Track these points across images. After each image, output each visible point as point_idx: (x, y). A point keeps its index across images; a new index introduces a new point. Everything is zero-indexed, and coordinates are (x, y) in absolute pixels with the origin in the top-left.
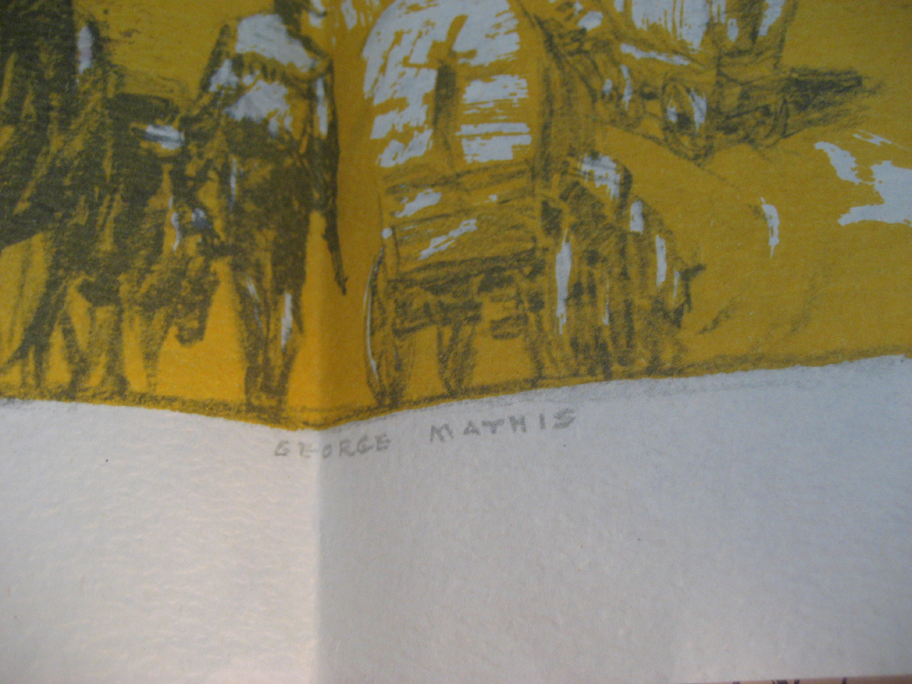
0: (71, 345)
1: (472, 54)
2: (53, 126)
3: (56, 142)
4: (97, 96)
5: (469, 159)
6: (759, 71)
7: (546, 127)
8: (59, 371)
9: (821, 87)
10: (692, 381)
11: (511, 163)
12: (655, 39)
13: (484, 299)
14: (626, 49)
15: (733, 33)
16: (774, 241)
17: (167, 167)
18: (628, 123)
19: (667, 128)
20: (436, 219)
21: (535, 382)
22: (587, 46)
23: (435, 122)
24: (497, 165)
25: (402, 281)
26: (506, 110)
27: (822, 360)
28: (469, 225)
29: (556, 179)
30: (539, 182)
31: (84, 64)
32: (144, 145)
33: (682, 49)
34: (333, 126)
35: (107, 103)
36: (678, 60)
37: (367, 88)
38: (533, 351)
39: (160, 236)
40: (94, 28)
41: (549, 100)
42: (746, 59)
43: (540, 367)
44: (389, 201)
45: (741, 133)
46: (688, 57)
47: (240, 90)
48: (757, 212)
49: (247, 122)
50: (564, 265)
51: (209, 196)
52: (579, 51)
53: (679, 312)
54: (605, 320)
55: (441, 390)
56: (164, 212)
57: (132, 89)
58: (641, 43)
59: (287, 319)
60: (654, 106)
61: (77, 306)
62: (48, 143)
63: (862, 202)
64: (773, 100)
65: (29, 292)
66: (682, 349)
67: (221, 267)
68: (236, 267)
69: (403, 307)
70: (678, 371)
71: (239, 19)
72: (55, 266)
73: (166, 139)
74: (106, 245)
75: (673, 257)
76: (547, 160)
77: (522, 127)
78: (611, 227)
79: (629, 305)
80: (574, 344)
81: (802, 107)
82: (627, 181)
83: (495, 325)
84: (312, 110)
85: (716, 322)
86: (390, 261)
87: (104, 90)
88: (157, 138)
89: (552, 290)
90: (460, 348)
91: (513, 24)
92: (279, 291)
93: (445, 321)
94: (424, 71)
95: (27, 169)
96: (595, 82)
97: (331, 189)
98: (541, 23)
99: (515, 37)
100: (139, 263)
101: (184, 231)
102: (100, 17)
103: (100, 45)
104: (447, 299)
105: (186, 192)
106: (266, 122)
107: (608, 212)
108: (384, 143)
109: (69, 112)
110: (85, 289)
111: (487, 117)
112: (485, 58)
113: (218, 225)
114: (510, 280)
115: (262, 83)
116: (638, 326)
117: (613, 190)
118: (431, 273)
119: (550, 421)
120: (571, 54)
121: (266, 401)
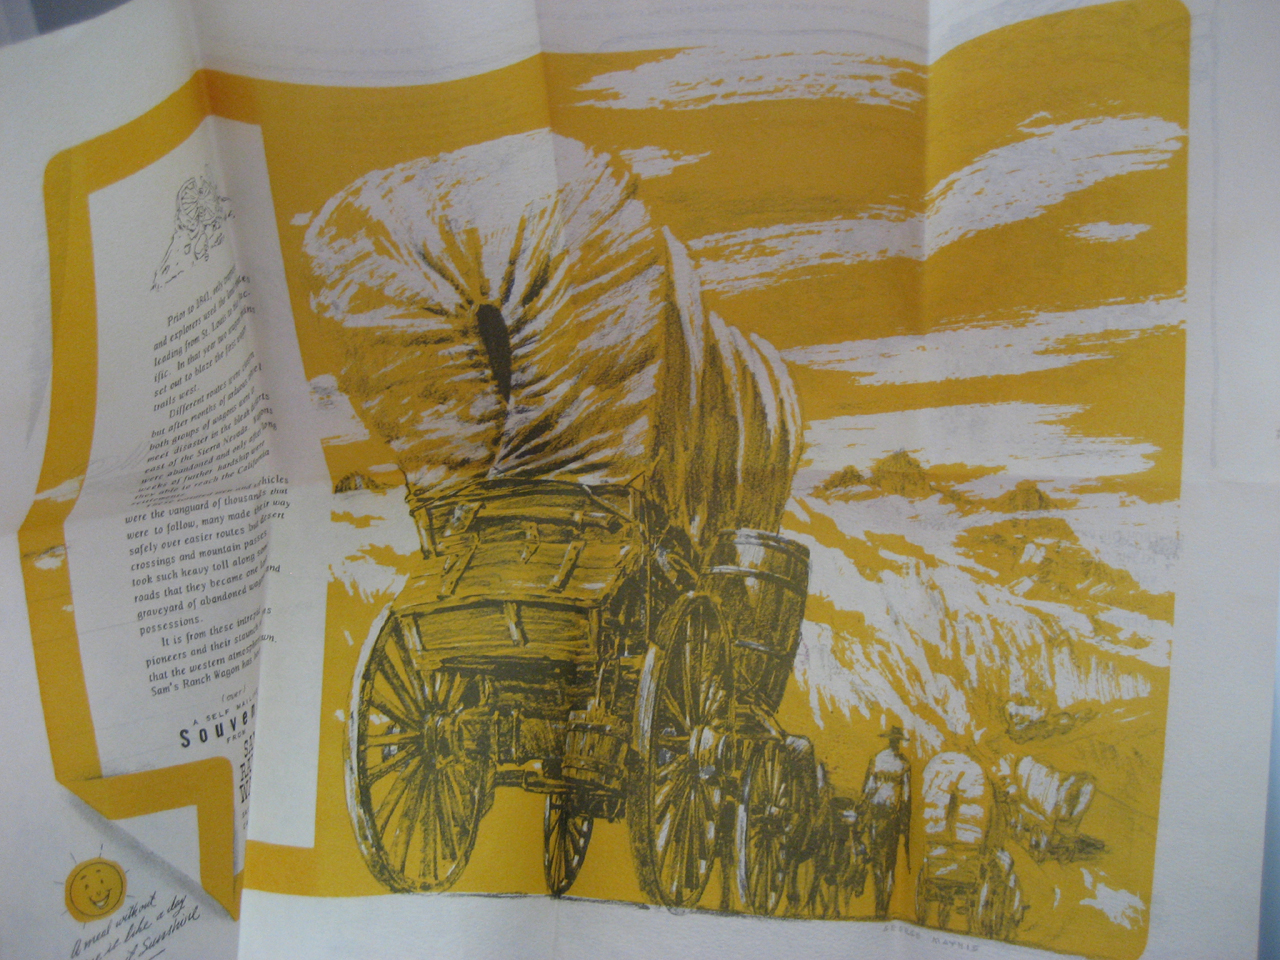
0: (822, 900)
1: (964, 791)
2: (811, 814)
3: (813, 821)
4: (826, 799)
5: (958, 838)
6: (1069, 831)
7: (988, 832)
8: (819, 910)
9: (1089, 845)
10: (1017, 947)
11: (972, 844)
12: (1034, 805)
13: (956, 897)
14: (1023, 806)
15: (1064, 812)
16: (1056, 904)
17: (851, 829)
18: (1017, 839)
19: (1031, 846)
20: (944, 860)
21: (967, 933)
22: (1009, 800)
23: (947, 818)
24: (968, 844)
25: (928, 881)
26: (973, 821)
27: (1060, 952)
28: (954, 866)
29: (988, 856)
30: (981, 856)
31: (820, 784)
32: (843, 820)
33: (1043, 813)
34: (910, 798)
35: (830, 802)
36: (1041, 817)
37: (923, 792)
38: (969, 922)
39: (849, 856)
40: (822, 765)
41: (990, 821)
42: (1066, 824)
43: (970, 928)
44: (927, 847)
45: (1056, 856)
46: (1044, 816)
47: (877, 789)
48: (1054, 890)
49: (879, 803)
50: (984, 892)
51: (865, 839)
52: (1005, 802)
53: (1018, 922)
54: (994, 918)
55: (937, 924)
56: (850, 848)
57: (838, 794)
58: (1030, 806)
59: (890, 879)
60: (1028, 834)
61: (824, 886)
62: (810, 821)
63: (1090, 897)
64: (1071, 846)
65: (808, 881)
66: (1017, 935)
67: (869, 866)
68: (874, 866)
69: (928, 891)
70: (1013, 942)
71: (876, 755)
72: (816, 872)
73: (850, 816)
74: (832, 863)
75: (1021, 901)
76: (986, 847)
77: (978, 829)
78: (1003, 882)
79: (1003, 914)
80: (983, 923)
81: (1080, 851)
82: (1012, 864)
83: (958, 908)
84: (902, 788)
85: (1029, 929)
86: (926, 872)
87: (828, 797)
88: (847, 816)
89: (979, 902)
90: (945, 913)
91: (982, 781)
92: (887, 871)
93: (942, 901)
94: (945, 794)
95: (804, 834)
96: (1008, 817)
97: (907, 825)
98: (993, 784)
99: (982, 788)
100: (843, 869)
101: (857, 855)
102: (824, 760)
103: (825, 773)
104: (943, 893)
105: (858, 839)
106: (885, 801)
107: (1003, 875)
108: (927, 821)
109: (817, 807)
110: (826, 880)
111: (966, 821)
112: (969, 794)
113: (868, 850)
114: (965, 893)
115: (884, 784)
116: (1004, 923)
117: (1006, 867)
118: (939, 882)
119: (970, 947)
120: (1002, 802)
121: (882, 913)
